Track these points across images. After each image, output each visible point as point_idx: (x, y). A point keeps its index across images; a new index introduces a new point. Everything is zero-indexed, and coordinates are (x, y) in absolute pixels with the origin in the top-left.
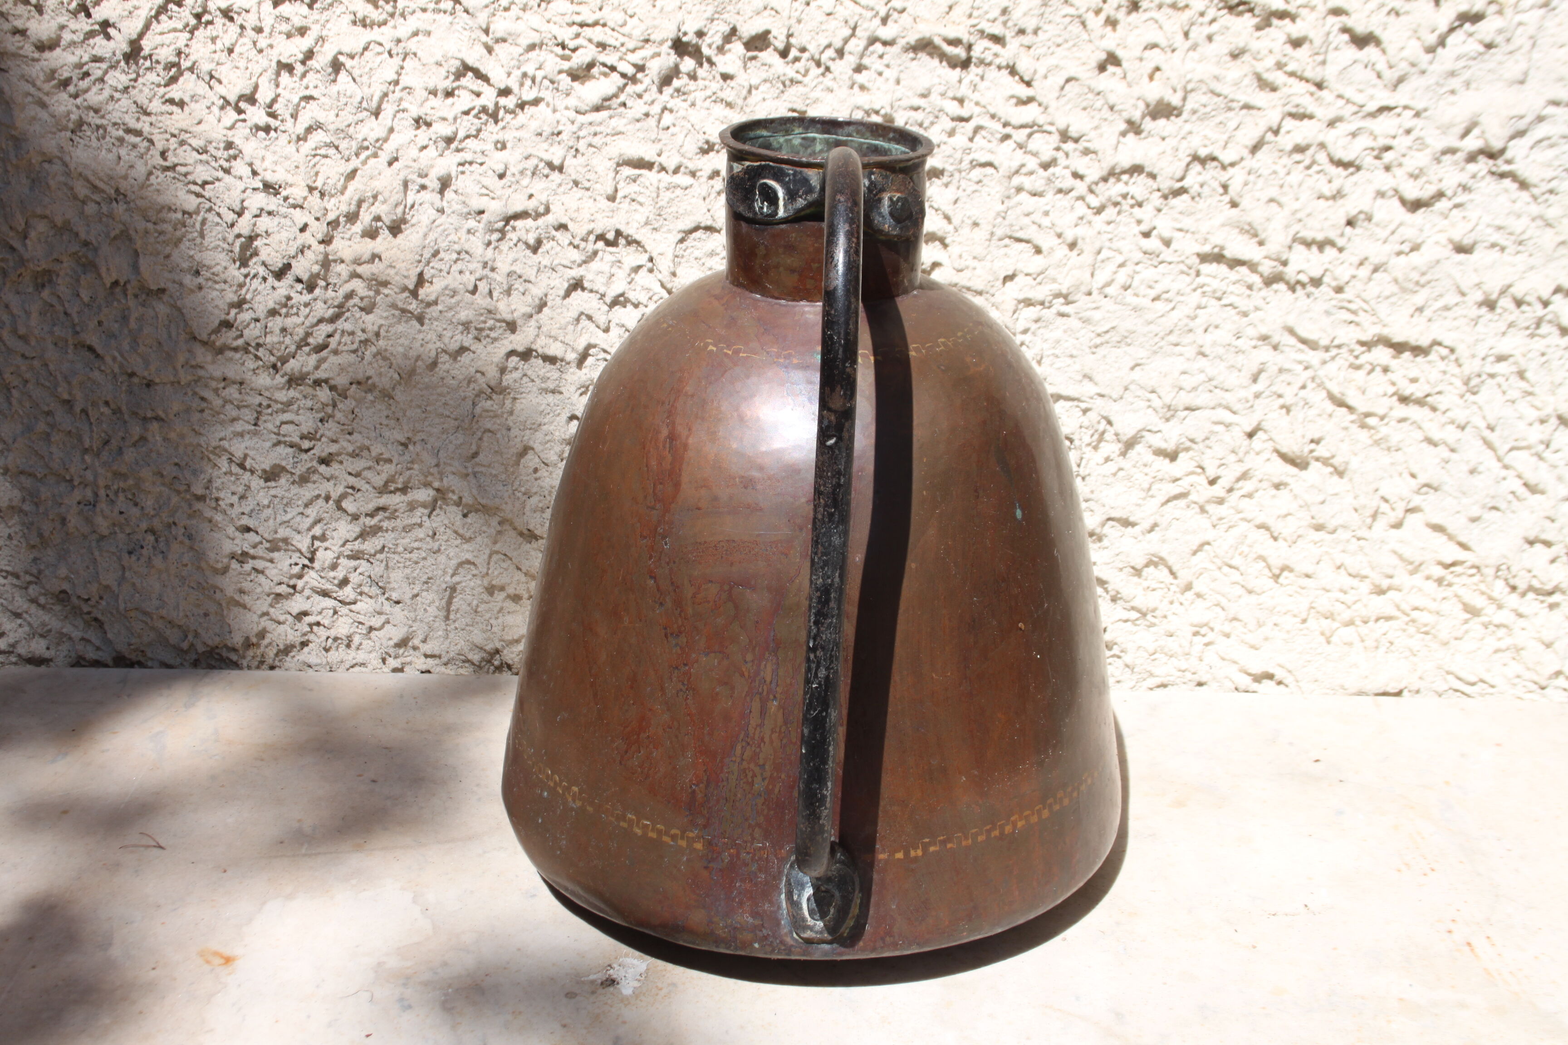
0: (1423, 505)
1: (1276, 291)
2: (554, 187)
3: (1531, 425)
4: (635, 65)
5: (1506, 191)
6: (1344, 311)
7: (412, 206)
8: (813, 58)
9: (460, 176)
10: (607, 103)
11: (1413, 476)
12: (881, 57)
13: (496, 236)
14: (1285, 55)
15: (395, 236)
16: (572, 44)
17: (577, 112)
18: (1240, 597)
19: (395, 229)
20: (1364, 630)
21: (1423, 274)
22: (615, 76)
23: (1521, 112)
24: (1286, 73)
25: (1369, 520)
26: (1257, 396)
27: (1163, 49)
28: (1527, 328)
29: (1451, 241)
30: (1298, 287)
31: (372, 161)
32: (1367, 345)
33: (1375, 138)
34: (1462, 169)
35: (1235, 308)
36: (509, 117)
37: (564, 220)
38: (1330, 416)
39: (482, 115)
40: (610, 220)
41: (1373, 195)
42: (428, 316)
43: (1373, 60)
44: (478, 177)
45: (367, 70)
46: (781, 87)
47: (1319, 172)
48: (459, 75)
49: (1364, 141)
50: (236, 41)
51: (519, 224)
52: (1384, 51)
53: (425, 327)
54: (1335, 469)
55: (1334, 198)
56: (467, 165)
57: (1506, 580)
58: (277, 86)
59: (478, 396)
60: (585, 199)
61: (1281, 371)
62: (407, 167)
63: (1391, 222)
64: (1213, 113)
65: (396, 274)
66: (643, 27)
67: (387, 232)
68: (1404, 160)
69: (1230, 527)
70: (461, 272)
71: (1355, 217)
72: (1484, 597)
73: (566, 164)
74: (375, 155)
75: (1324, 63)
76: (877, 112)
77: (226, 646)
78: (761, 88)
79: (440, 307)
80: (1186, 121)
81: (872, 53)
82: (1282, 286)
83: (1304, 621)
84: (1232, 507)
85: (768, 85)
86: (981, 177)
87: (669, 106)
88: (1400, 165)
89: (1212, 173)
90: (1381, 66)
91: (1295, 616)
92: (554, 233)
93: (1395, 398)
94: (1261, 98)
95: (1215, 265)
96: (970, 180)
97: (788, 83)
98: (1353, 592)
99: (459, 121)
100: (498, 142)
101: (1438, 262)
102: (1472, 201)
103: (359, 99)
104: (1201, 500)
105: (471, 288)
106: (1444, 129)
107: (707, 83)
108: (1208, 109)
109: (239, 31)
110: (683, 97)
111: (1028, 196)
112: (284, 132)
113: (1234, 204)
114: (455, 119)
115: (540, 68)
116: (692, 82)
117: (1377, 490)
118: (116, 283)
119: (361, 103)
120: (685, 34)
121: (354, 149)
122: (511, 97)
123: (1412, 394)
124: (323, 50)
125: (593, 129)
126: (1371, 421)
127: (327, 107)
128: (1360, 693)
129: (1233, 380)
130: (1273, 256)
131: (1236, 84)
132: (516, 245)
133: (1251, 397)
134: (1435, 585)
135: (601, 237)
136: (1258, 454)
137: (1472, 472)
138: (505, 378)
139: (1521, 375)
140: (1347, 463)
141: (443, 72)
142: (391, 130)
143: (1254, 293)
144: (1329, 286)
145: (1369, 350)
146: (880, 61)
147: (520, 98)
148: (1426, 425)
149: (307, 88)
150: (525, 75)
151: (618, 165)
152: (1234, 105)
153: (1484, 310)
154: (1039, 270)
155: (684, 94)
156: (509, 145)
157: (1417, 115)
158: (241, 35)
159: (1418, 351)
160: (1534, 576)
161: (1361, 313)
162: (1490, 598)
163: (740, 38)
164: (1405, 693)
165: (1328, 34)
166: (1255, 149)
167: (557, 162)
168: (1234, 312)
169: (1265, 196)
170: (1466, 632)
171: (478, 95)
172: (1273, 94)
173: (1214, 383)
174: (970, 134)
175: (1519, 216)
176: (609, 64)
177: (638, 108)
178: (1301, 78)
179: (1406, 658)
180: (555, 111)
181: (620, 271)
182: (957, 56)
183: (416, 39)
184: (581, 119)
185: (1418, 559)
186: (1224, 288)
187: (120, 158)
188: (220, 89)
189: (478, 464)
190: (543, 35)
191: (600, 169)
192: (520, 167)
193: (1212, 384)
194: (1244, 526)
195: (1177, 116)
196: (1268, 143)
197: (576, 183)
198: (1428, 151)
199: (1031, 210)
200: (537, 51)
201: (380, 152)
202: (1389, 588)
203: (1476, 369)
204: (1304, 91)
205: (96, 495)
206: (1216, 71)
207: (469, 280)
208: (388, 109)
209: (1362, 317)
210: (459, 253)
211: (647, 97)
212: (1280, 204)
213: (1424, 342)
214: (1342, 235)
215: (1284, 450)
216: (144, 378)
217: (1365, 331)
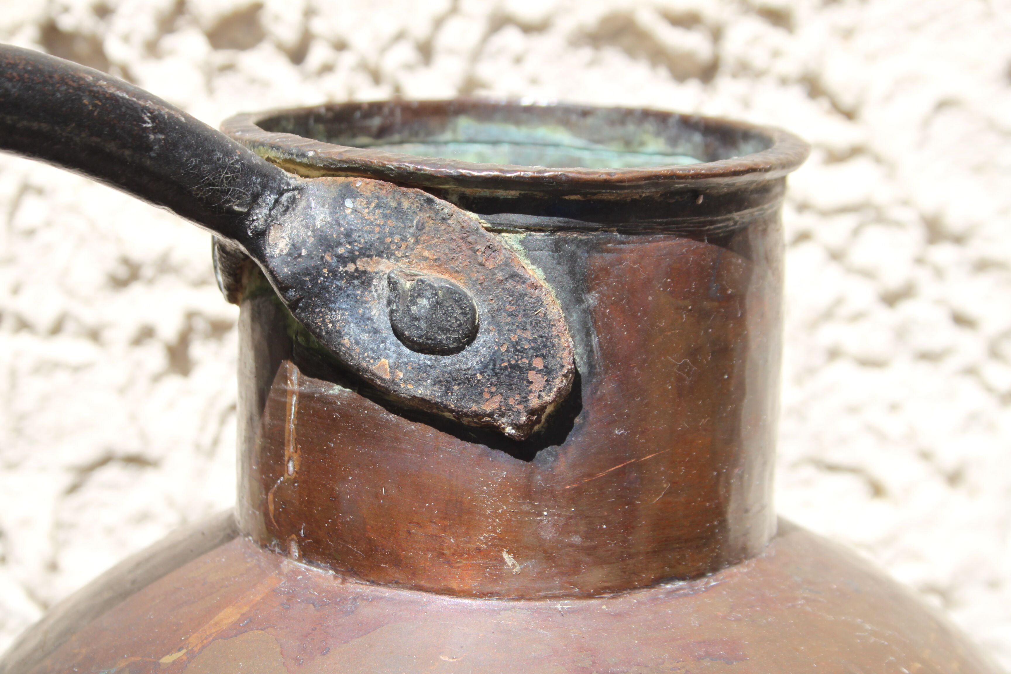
12: (518, 60)
111: (854, 368)
120: (66, 10)
163: (195, 22)
182: (689, 56)
199: (861, 399)
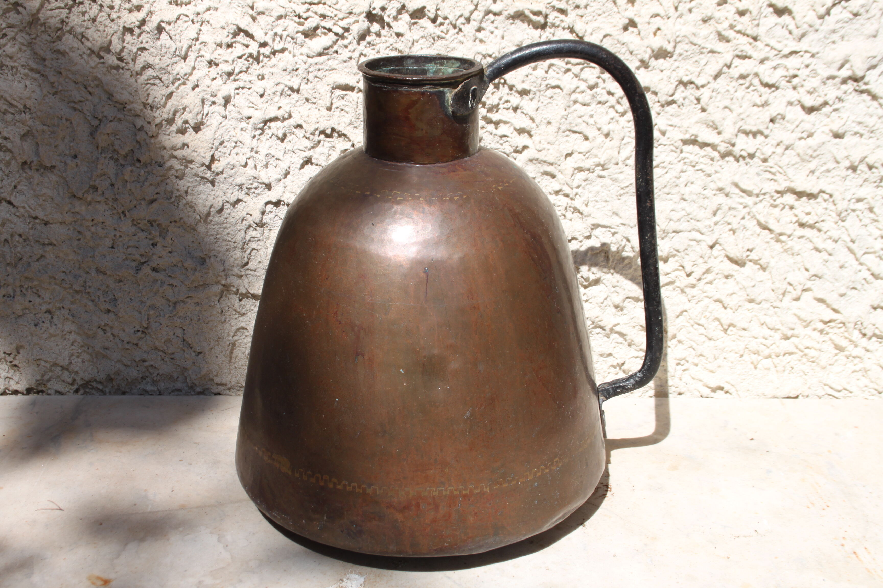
0: (813, 287)
1: (727, 162)
2: (294, 102)
3: (876, 239)
4: (343, 28)
5: (864, 101)
6: (767, 173)
7: (207, 114)
8: (451, 23)
9: (237, 96)
10: (327, 51)
11: (807, 270)
12: (492, 22)
13: (259, 132)
14: (735, 21)
15: (197, 132)
16: (304, 16)
17: (308, 57)
18: (704, 342)
19: (197, 129)
20: (777, 360)
21: (815, 151)
22: (331, 34)
23: (874, 55)
24: (735, 31)
25: (781, 296)
26: (716, 224)
27: (662, 17)
28: (875, 182)
29: (831, 131)
30: (741, 159)
31: (182, 87)
32: (781, 193)
33: (788, 70)
34: (839, 88)
35: (703, 172)
36: (266, 60)
37: (300, 123)
38: (759, 235)
39: (249, 59)
40: (328, 122)
41: (786, 104)
42: (217, 181)
43: (787, 23)
44: (247, 97)
45: (179, 31)
46: (432, 41)
47: (754, 91)
48: (235, 34)
49: (781, 72)
50: (98, 14)
51: (272, 124)
52: (794, 18)
53: (215, 187)
54: (761, 266)
55: (763, 106)
56: (240, 89)
57: (860, 330)
58: (123, 41)
59: (248, 228)
60: (313, 109)
61: (730, 209)
62: (204, 90)
63: (796, 120)
64: (691, 56)
65: (198, 155)
66: (348, 5)
67: (192, 130)
68: (805, 83)
69: (699, 301)
70: (237, 154)
71: (775, 117)
72: (847, 340)
73: (301, 88)
74: (184, 84)
75: (758, 25)
76: (490, 56)
77: (95, 380)
78: (420, 42)
79: (224, 175)
80: (675, 60)
81: (487, 20)
82: (731, 159)
83: (742, 356)
84: (700, 290)
85: (424, 39)
86: (552, 95)
87: (364, 53)
88: (802, 86)
89: (690, 92)
90: (792, 27)
91: (736, 353)
92: (294, 130)
93: (797, 224)
94: (720, 46)
95: (691, 146)
96: (545, 96)
97: (436, 38)
98: (771, 338)
99: (235, 62)
100: (259, 75)
101: (824, 143)
102: (844, 107)
103: (174, 49)
104: (682, 286)
105: (243, 164)
106: (829, 64)
107: (387, 38)
108: (689, 53)
109: (99, 8)
110: (372, 47)
111: (581, 106)
112: (128, 70)
113: (703, 110)
114: (233, 61)
115: (285, 30)
116: (378, 38)
117: (785, 279)
118: (25, 163)
119: (175, 52)
120: (374, 9)
121: (171, 80)
122: (267, 48)
123: (807, 222)
124: (152, 19)
125: (317, 67)
126: (783, 238)
127: (154, 55)
128: (775, 397)
129: (701, 214)
130: (727, 141)
131: (706, 38)
132: (271, 137)
133: (712, 225)
134: (819, 334)
135: (323, 132)
136: (715, 258)
137: (841, 267)
138: (264, 217)
139: (871, 210)
140: (768, 263)
141: (225, 32)
142: (194, 68)
143: (714, 163)
144: (759, 158)
145: (782, 196)
146: (492, 25)
147: (273, 49)
148: (815, 240)
149: (142, 43)
150: (276, 34)
151: (333, 88)
152: (704, 50)
153: (850, 171)
154: (587, 150)
155: (373, 45)
156: (266, 77)
157: (813, 56)
158: (101, 11)
159: (811, 196)
160: (877, 328)
161: (778, 174)
162: (851, 341)
163: (407, 11)
164: (800, 397)
165: (761, 8)
166: (716, 77)
167: (296, 87)
168: (702, 174)
169: (722, 105)
170: (836, 361)
171: (247, 46)
172: (727, 44)
173: (691, 216)
174: (547, 69)
175: (871, 116)
176: (327, 27)
177: (345, 54)
178: (744, 34)
179: (801, 376)
180: (294, 56)
181: (334, 153)
182: (539, 22)
183: (209, 12)
184: (310, 60)
185: (809, 319)
186: (697, 160)
187: (26, 86)
188: (88, 44)
189: (248, 269)
190: (287, 10)
191: (322, 91)
192: (273, 90)
193: (689, 217)
194: (707, 300)
195: (670, 57)
196: (724, 73)
197: (307, 100)
198: (819, 78)
199: (582, 114)
200: (283, 20)
201: (187, 82)
202: (792, 336)
203: (845, 207)
204: (745, 42)
205: (14, 291)
206: (694, 30)
207: (242, 160)
208: (192, 55)
209: (778, 177)
210: (236, 143)
211: (350, 47)
212: (730, 110)
213: (815, 191)
214: (767, 128)
215: (732, 256)
216: (43, 220)
217: (780, 185)
